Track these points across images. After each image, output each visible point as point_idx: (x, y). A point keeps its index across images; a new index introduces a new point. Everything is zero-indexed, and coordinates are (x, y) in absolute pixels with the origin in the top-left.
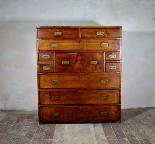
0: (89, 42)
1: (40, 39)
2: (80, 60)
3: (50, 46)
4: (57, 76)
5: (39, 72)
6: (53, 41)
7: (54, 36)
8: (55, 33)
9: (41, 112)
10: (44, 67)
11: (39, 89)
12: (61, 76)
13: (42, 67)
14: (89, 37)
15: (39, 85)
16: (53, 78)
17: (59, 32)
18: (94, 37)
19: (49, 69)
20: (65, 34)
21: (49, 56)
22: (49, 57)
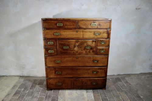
0: (85, 32)
1: (45, 29)
2: (77, 46)
3: (54, 34)
4: (60, 58)
5: (45, 54)
6: (56, 31)
7: (57, 27)
8: (57, 24)
9: (48, 83)
10: (49, 51)
11: (46, 67)
12: (62, 57)
13: (48, 51)
14: (85, 28)
15: (46, 64)
16: (56, 59)
17: (61, 24)
18: (89, 28)
19: (54, 52)
20: (66, 25)
21: (53, 42)
22: (53, 44)
